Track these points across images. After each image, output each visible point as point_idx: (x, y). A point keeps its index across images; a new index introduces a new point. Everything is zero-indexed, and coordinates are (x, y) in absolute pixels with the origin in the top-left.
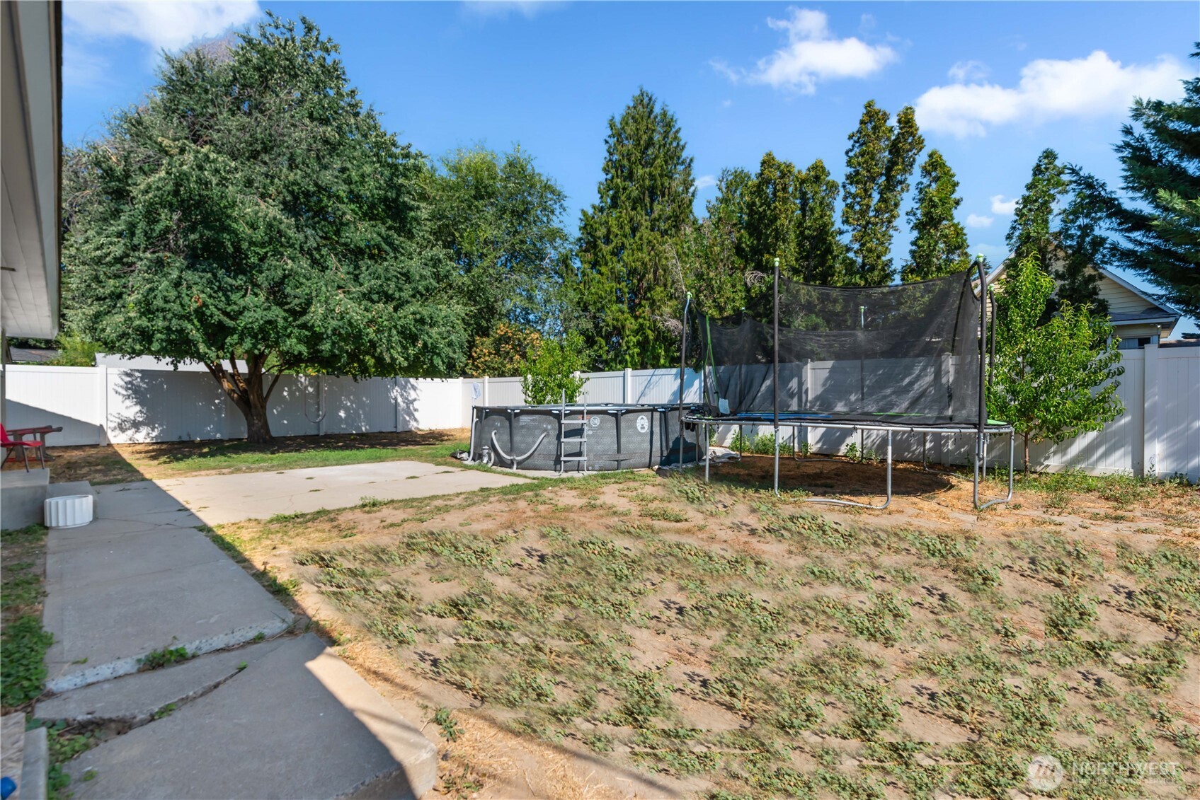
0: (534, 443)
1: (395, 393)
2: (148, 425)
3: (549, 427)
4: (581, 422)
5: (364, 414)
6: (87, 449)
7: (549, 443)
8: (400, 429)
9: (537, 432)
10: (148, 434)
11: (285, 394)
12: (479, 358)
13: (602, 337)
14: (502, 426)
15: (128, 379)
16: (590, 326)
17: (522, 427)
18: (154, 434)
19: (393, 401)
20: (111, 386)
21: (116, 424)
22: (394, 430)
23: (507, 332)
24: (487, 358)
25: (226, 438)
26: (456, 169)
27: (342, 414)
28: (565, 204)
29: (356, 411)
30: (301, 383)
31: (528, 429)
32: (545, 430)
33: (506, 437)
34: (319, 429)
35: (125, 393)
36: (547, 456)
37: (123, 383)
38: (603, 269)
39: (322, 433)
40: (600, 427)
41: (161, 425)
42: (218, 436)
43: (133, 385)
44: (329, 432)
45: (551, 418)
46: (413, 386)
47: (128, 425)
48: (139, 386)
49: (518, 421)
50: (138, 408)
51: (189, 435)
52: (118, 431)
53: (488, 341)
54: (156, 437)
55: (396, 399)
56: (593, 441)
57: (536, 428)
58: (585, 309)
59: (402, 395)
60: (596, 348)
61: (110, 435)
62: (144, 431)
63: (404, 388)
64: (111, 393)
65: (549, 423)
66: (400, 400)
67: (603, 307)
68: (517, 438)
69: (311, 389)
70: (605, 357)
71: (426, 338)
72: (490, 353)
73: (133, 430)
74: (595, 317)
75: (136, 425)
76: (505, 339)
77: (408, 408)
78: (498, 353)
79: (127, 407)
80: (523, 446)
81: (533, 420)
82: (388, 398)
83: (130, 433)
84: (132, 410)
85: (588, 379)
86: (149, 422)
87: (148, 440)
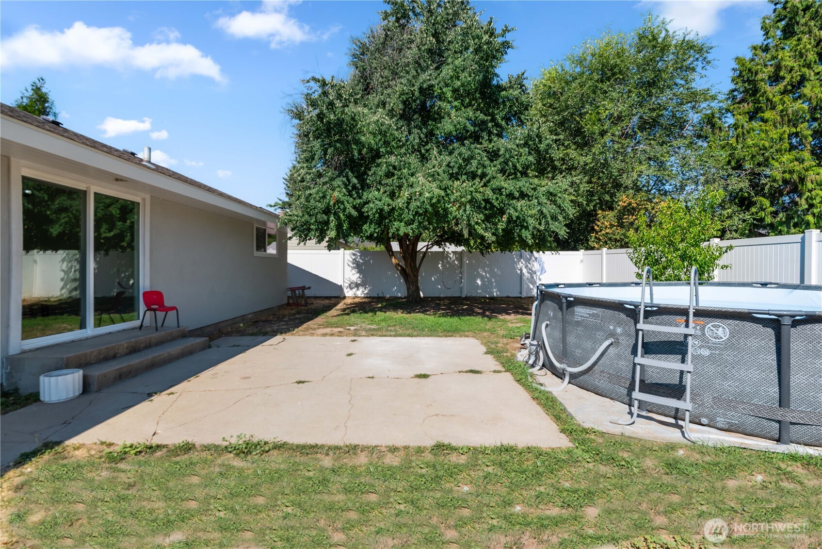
0: (594, 350)
1: (521, 265)
2: (362, 286)
3: (619, 330)
4: (682, 330)
5: (495, 282)
6: (333, 299)
7: (619, 356)
8: (524, 295)
9: (599, 335)
10: (363, 291)
11: (440, 266)
12: (601, 231)
13: (764, 196)
14: (555, 317)
15: (354, 257)
16: (745, 184)
17: (578, 323)
18: (366, 292)
19: (519, 272)
20: (346, 261)
21: (348, 285)
22: (519, 295)
23: (630, 204)
24: (608, 231)
25: (403, 297)
26: (580, 62)
27: (479, 282)
28: (710, 57)
29: (490, 281)
30: (450, 257)
31: (586, 327)
32: (612, 334)
33: (558, 334)
34: (461, 293)
35: (352, 265)
36: (614, 378)
37: (351, 260)
38: (768, 115)
39: (463, 296)
40: (729, 345)
41: (369, 286)
42: (400, 295)
43: (356, 261)
44: (469, 295)
45: (623, 316)
46: (536, 259)
47: (354, 285)
48: (359, 262)
49: (573, 313)
50: (358, 275)
51: (383, 293)
52: (349, 289)
53: (611, 214)
54: (367, 293)
55: (521, 270)
56: (711, 369)
57: (598, 328)
58: (739, 166)
59: (526, 267)
60: (754, 210)
61: (345, 291)
62: (361, 289)
63: (528, 260)
64: (346, 265)
65: (619, 323)
66: (525, 271)
67: (767, 160)
68: (571, 339)
69: (456, 263)
70: (768, 220)
71: (512, 211)
72: (612, 226)
73: (356, 289)
74: (753, 173)
75: (357, 286)
76: (630, 210)
77: (532, 277)
78: (621, 225)
79: (353, 274)
80: (578, 352)
81: (593, 315)
82: (515, 269)
83: (354, 290)
84: (355, 277)
85: (731, 248)
86: (363, 284)
87: (363, 296)
